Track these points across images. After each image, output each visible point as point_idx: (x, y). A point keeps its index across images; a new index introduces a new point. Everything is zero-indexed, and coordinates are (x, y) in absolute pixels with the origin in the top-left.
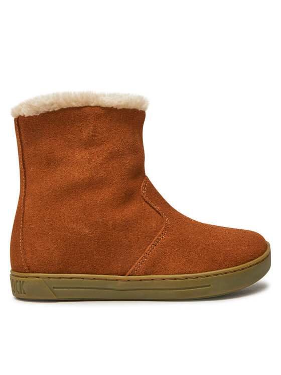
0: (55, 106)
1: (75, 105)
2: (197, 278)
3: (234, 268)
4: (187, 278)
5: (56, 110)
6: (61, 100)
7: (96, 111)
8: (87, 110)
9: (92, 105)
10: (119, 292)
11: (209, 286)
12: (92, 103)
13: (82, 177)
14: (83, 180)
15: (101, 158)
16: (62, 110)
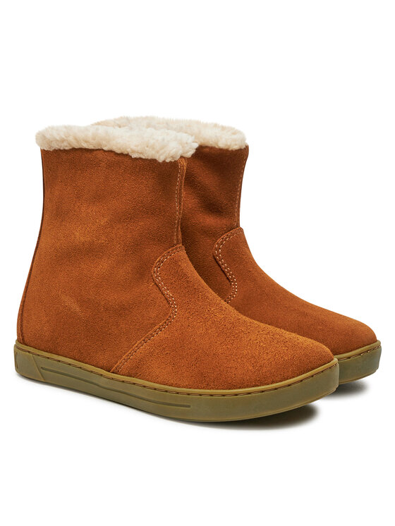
0: (65, 144)
1: (85, 146)
2: (178, 393)
3: (224, 391)
4: (166, 391)
5: (66, 148)
6: (71, 139)
7: (109, 158)
8: (100, 155)
9: (105, 148)
10: (104, 390)
11: (189, 406)
12: (106, 146)
13: (82, 239)
14: (83, 244)
15: (106, 220)
16: (74, 150)
